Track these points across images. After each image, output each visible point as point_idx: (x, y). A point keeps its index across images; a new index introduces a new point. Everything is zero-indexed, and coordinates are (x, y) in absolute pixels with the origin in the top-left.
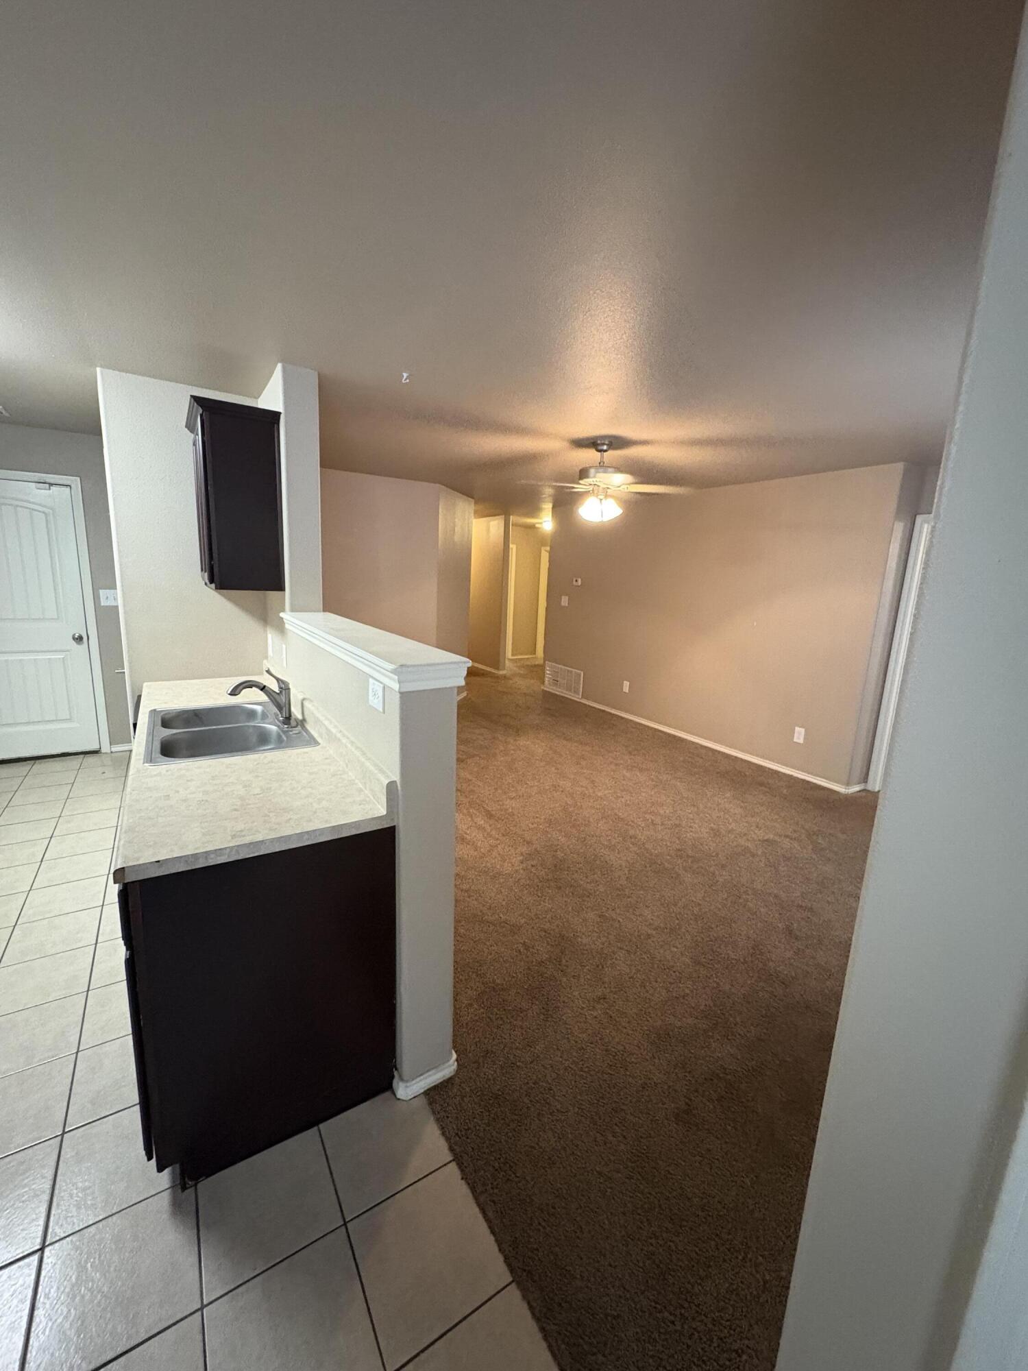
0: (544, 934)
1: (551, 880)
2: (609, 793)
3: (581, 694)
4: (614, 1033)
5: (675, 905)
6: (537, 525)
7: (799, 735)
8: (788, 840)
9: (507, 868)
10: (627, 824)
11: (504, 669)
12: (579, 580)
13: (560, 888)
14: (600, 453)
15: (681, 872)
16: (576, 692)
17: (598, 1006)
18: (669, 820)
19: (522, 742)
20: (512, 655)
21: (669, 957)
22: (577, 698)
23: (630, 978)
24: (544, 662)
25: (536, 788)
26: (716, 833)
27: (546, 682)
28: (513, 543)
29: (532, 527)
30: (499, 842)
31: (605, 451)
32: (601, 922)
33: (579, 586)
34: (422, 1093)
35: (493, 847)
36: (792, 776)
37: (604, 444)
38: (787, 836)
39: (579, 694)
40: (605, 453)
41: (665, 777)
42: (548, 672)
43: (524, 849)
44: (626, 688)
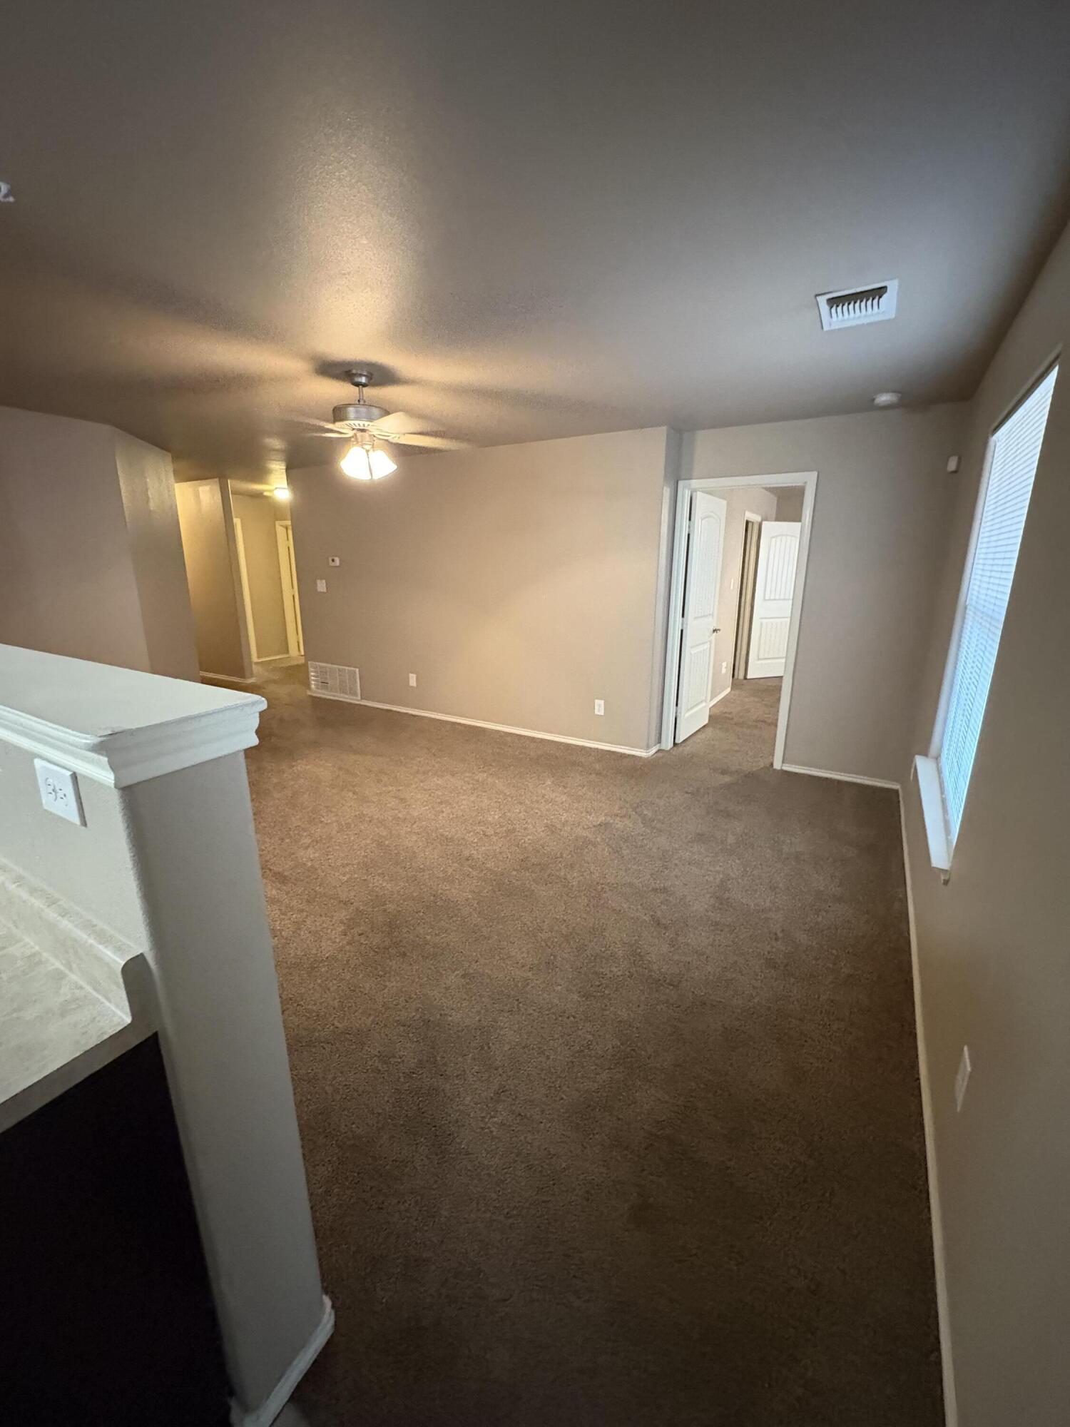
0: (402, 1028)
1: (390, 947)
2: (426, 810)
3: (359, 692)
4: (530, 1137)
5: (541, 930)
6: (265, 494)
7: (599, 707)
8: (618, 818)
9: (327, 949)
10: (458, 845)
11: (252, 677)
12: (337, 560)
13: (404, 955)
14: (357, 388)
15: (534, 886)
16: (355, 694)
17: (500, 1107)
18: (501, 826)
19: (301, 766)
20: (259, 657)
21: (556, 1001)
22: (356, 700)
23: (524, 1048)
24: (307, 661)
25: (335, 824)
26: (552, 829)
27: (313, 686)
28: (236, 517)
29: (259, 496)
30: (305, 914)
31: (364, 385)
32: (467, 983)
33: (336, 567)
34: (288, 1401)
35: (298, 925)
36: (597, 749)
37: (361, 375)
38: (617, 815)
39: (357, 696)
40: (364, 389)
41: (481, 776)
42: (312, 674)
43: (343, 914)
44: (413, 680)
